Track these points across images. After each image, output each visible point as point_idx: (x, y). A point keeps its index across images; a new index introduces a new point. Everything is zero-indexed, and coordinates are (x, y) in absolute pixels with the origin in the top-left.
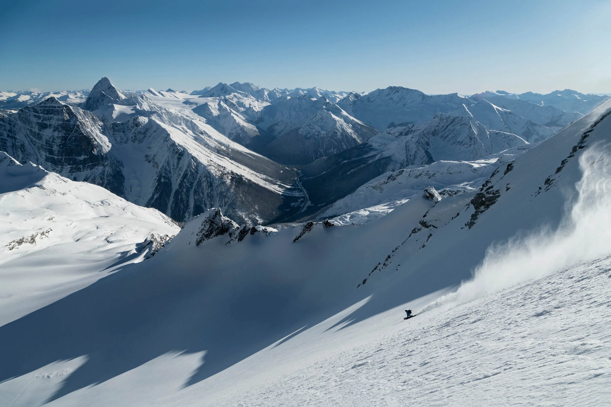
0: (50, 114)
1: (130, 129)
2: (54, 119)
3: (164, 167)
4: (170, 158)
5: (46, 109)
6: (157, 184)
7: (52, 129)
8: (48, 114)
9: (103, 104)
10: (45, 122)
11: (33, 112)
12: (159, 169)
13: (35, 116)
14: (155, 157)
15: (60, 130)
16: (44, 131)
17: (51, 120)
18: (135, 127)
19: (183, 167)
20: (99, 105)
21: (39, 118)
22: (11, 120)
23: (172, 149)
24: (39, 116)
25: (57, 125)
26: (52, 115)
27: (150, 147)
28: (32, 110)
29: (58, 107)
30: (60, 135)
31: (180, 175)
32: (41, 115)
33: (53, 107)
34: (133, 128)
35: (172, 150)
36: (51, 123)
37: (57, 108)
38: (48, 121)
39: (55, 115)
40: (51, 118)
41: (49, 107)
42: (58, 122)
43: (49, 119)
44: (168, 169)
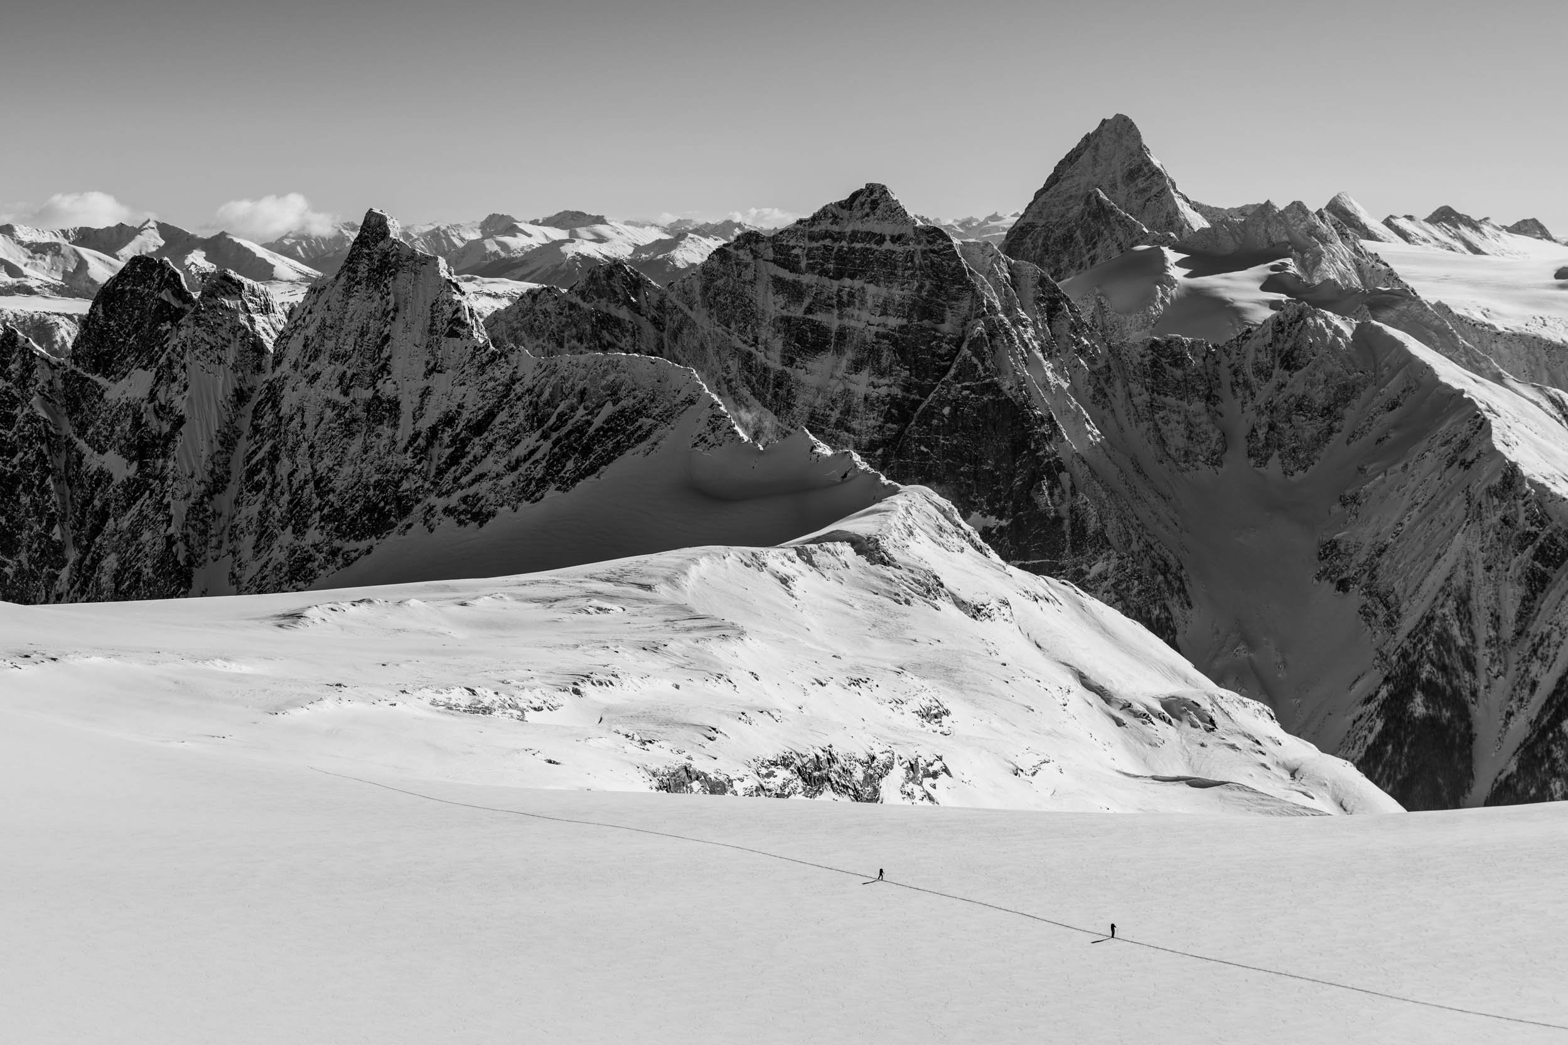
0: (852, 277)
1: (1247, 384)
2: (863, 302)
3: (1436, 626)
4: (1479, 569)
5: (836, 245)
6: (1379, 725)
7: (850, 354)
8: (839, 275)
10: (819, 317)
11: (775, 261)
12: (1401, 635)
13: (779, 284)
14: (1385, 561)
15: (885, 363)
16: (809, 365)
17: (849, 310)
19: (1555, 637)
21: (795, 292)
22: (668, 304)
23: (1500, 513)
24: (796, 284)
25: (877, 334)
26: (857, 283)
27: (1354, 499)
28: (770, 254)
29: (895, 239)
30: (883, 391)
31: (1534, 685)
32: (807, 279)
33: (870, 236)
34: (1268, 376)
35: (1494, 519)
36: (846, 322)
37: (888, 245)
38: (836, 312)
39: (874, 280)
40: (851, 295)
41: (854, 236)
42: (883, 319)
43: (843, 303)
44: (1461, 642)
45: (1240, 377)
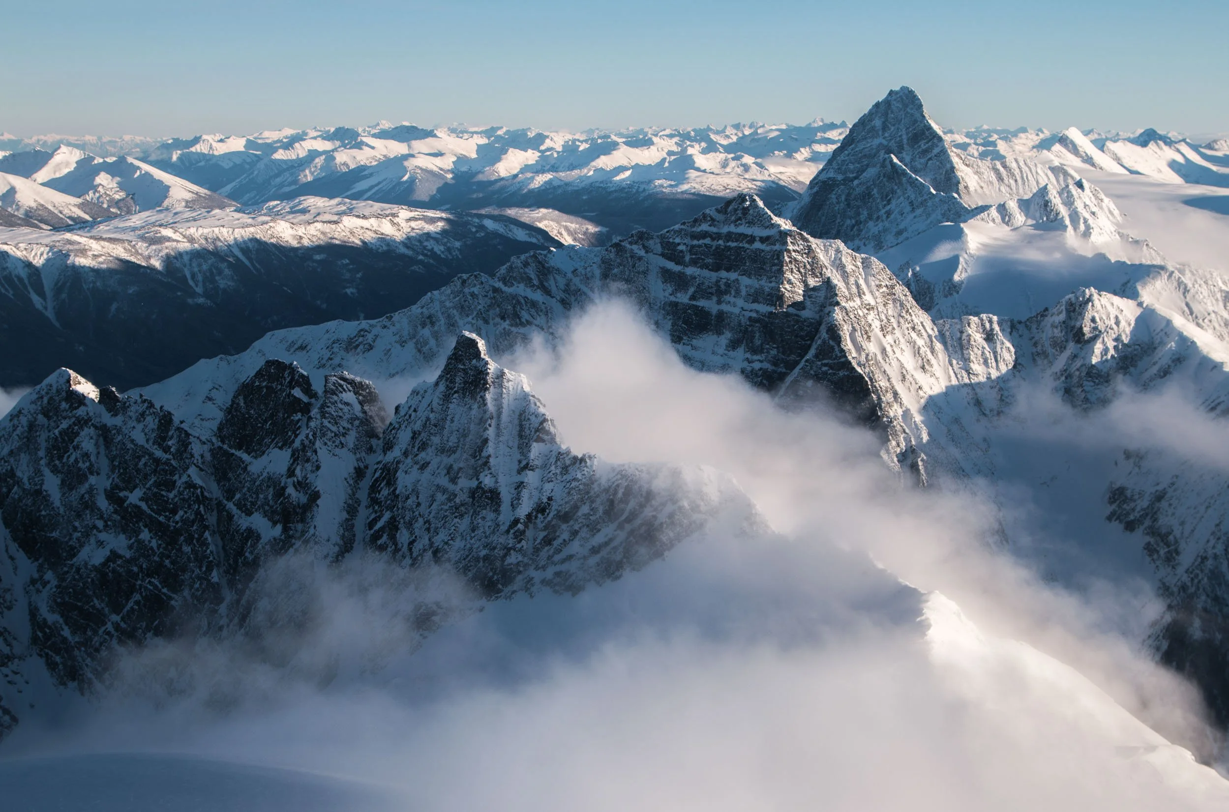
0: (728, 270)
1: (1045, 354)
2: (738, 292)
3: (1210, 563)
5: (715, 243)
7: (728, 335)
8: (716, 268)
9: (888, 214)
10: (702, 303)
11: (663, 255)
12: (1181, 570)
13: (667, 275)
14: (1164, 504)
15: (758, 342)
16: (694, 342)
17: (727, 298)
18: (1071, 347)
20: (870, 217)
21: (680, 282)
22: (573, 288)
24: (681, 276)
25: (750, 319)
26: (733, 276)
28: (659, 249)
29: (763, 240)
30: (757, 366)
32: (690, 271)
33: (741, 237)
36: (724, 307)
37: (757, 245)
38: (715, 299)
39: (745, 273)
40: (728, 285)
41: (729, 236)
42: (755, 306)
43: (720, 291)
45: (1039, 348)
